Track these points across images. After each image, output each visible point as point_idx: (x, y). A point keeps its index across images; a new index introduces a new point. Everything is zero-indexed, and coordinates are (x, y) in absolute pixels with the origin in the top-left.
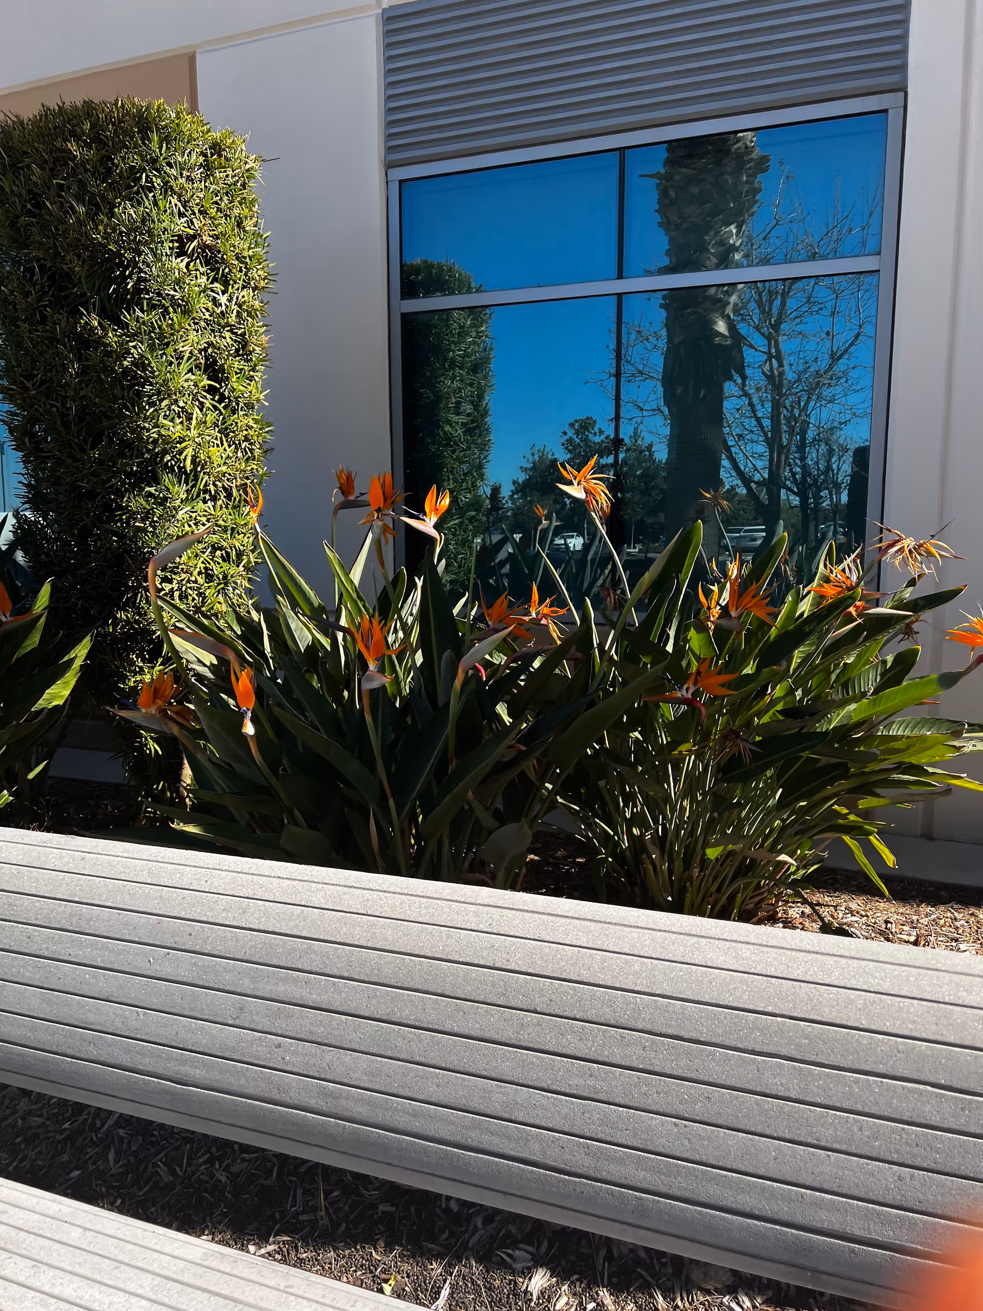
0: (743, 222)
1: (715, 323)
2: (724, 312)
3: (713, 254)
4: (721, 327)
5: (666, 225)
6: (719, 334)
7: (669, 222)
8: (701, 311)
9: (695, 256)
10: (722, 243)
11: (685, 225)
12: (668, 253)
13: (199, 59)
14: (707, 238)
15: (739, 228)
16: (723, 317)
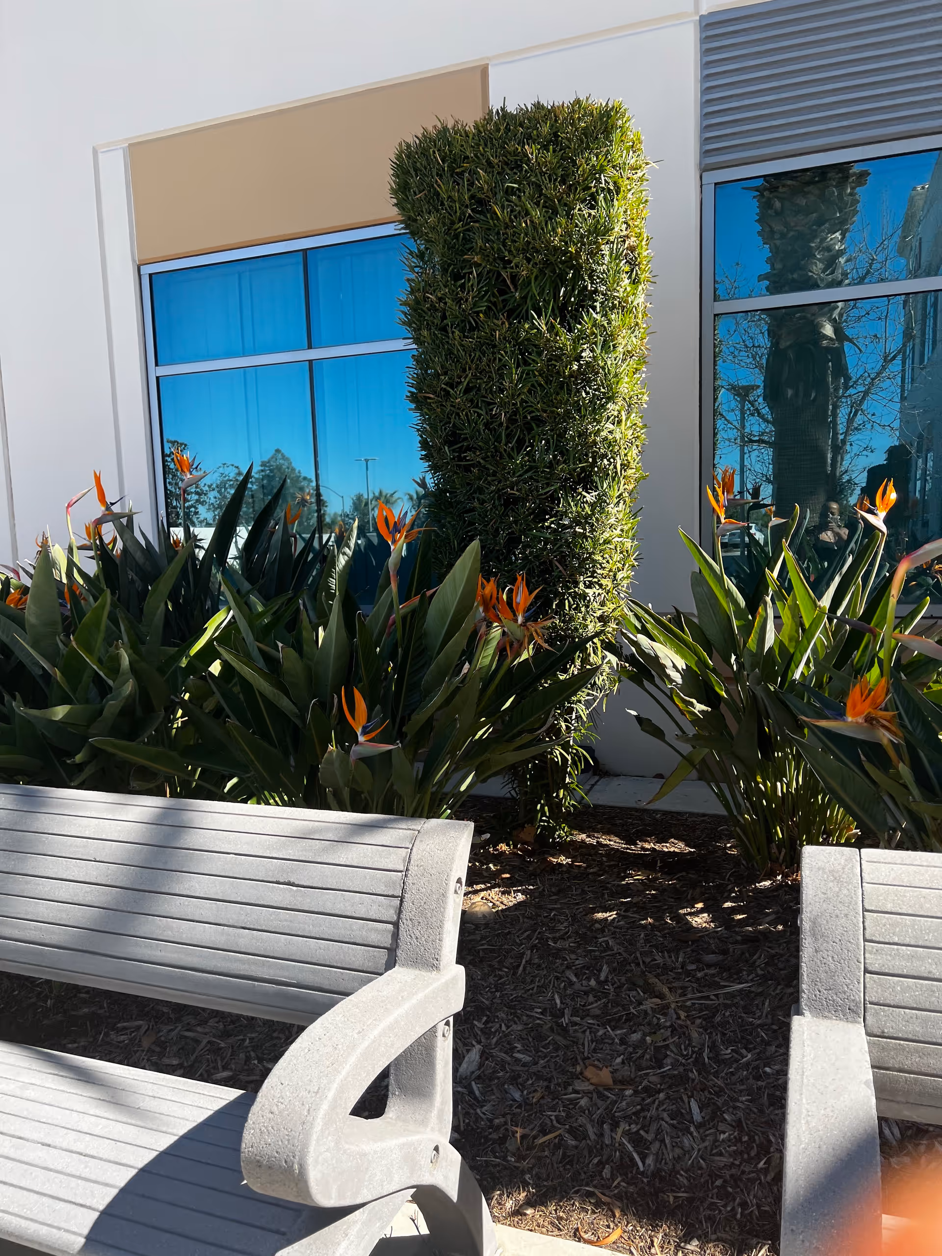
0: (847, 230)
1: (823, 326)
2: (831, 315)
3: (819, 260)
4: (828, 330)
5: (768, 235)
6: (826, 337)
7: (772, 232)
8: (809, 316)
9: (803, 262)
10: (829, 249)
11: (792, 233)
12: (769, 260)
13: (491, 70)
14: (813, 245)
15: (843, 235)
16: (830, 321)
